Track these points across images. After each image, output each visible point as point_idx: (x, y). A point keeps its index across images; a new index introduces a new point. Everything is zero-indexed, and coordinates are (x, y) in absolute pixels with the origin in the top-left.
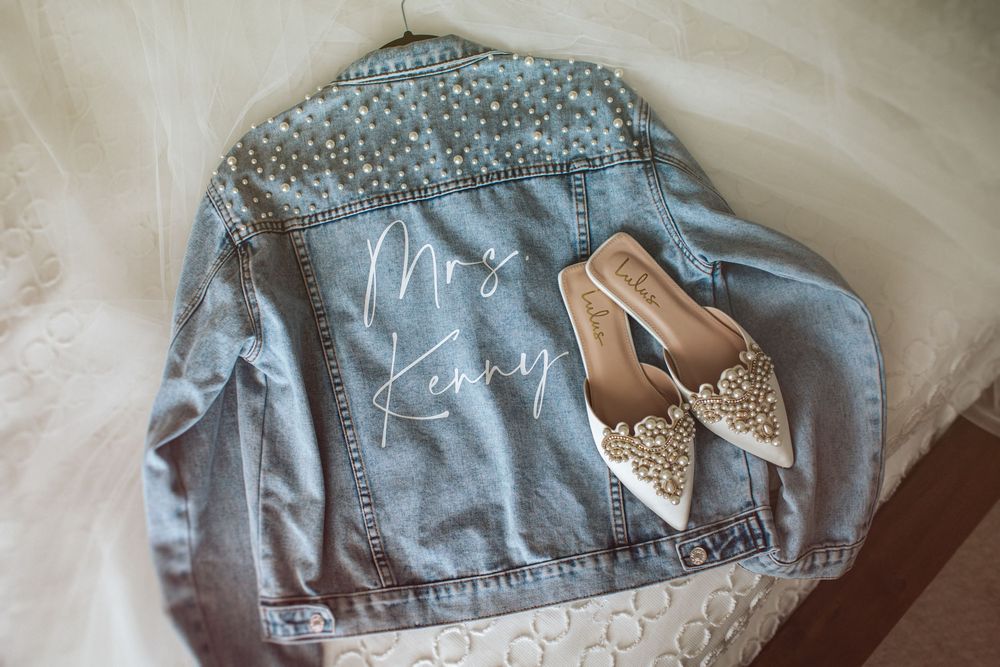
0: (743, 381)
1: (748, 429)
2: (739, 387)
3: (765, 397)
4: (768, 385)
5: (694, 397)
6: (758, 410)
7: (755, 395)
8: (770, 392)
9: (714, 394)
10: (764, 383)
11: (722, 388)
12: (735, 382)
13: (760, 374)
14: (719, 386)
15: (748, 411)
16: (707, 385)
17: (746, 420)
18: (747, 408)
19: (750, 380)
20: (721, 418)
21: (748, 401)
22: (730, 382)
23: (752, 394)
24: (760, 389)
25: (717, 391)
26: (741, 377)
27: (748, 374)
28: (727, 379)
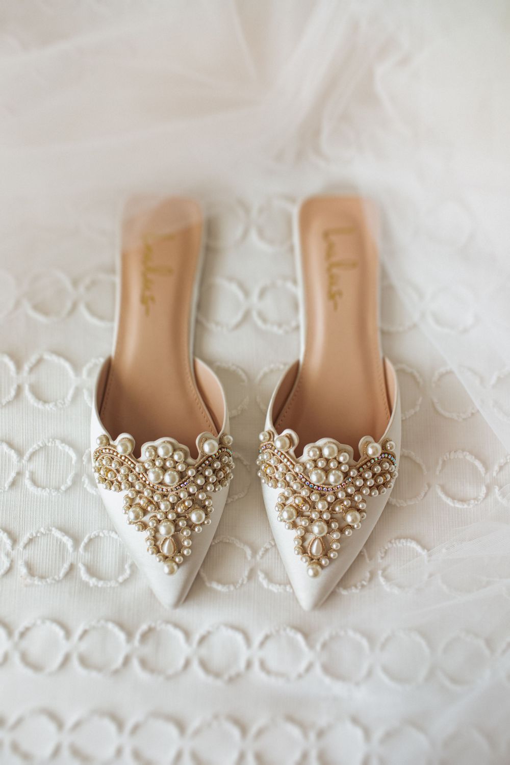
0: (338, 468)
1: (294, 525)
2: (327, 471)
3: (347, 510)
4: (364, 501)
5: (271, 434)
6: (325, 516)
7: (337, 498)
8: (359, 510)
9: (292, 451)
10: (361, 493)
11: (308, 453)
12: (327, 460)
13: (365, 480)
14: (306, 449)
15: (313, 507)
16: (295, 436)
17: (300, 513)
18: (314, 503)
19: (346, 475)
20: (276, 487)
21: (322, 496)
22: (321, 456)
23: (335, 494)
24: (349, 496)
25: (299, 452)
26: (339, 463)
27: (351, 467)
28: (320, 450)
